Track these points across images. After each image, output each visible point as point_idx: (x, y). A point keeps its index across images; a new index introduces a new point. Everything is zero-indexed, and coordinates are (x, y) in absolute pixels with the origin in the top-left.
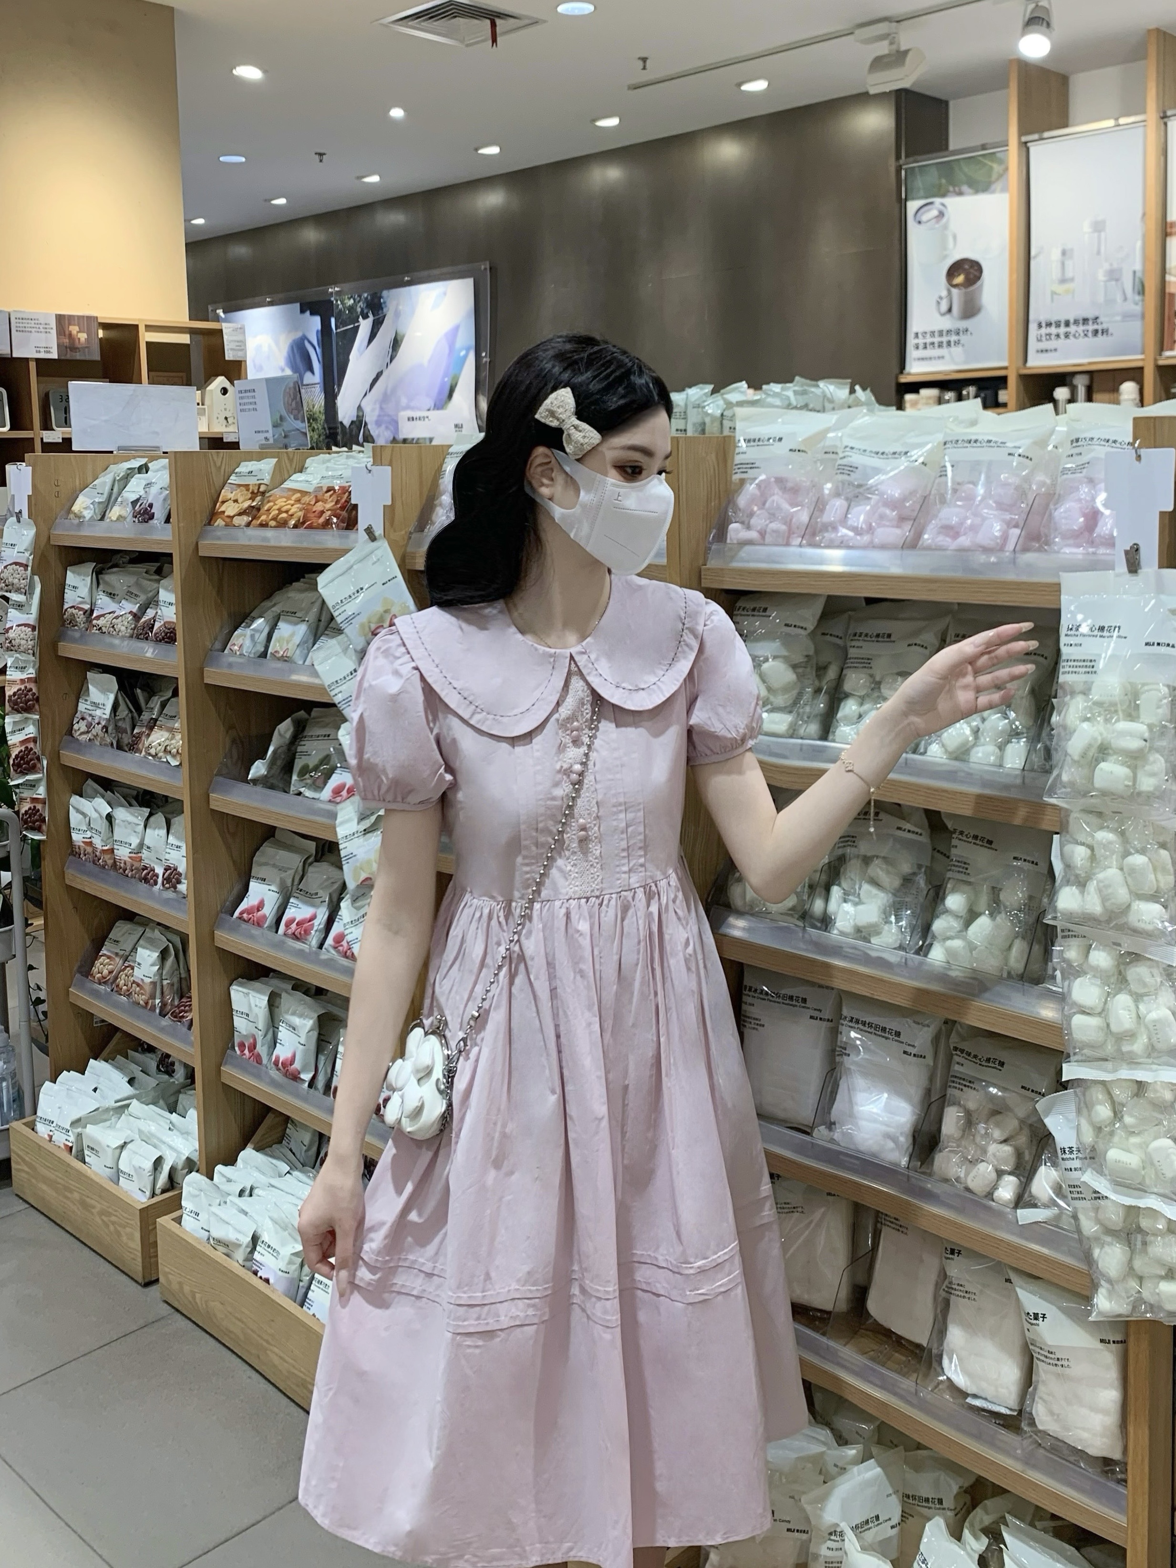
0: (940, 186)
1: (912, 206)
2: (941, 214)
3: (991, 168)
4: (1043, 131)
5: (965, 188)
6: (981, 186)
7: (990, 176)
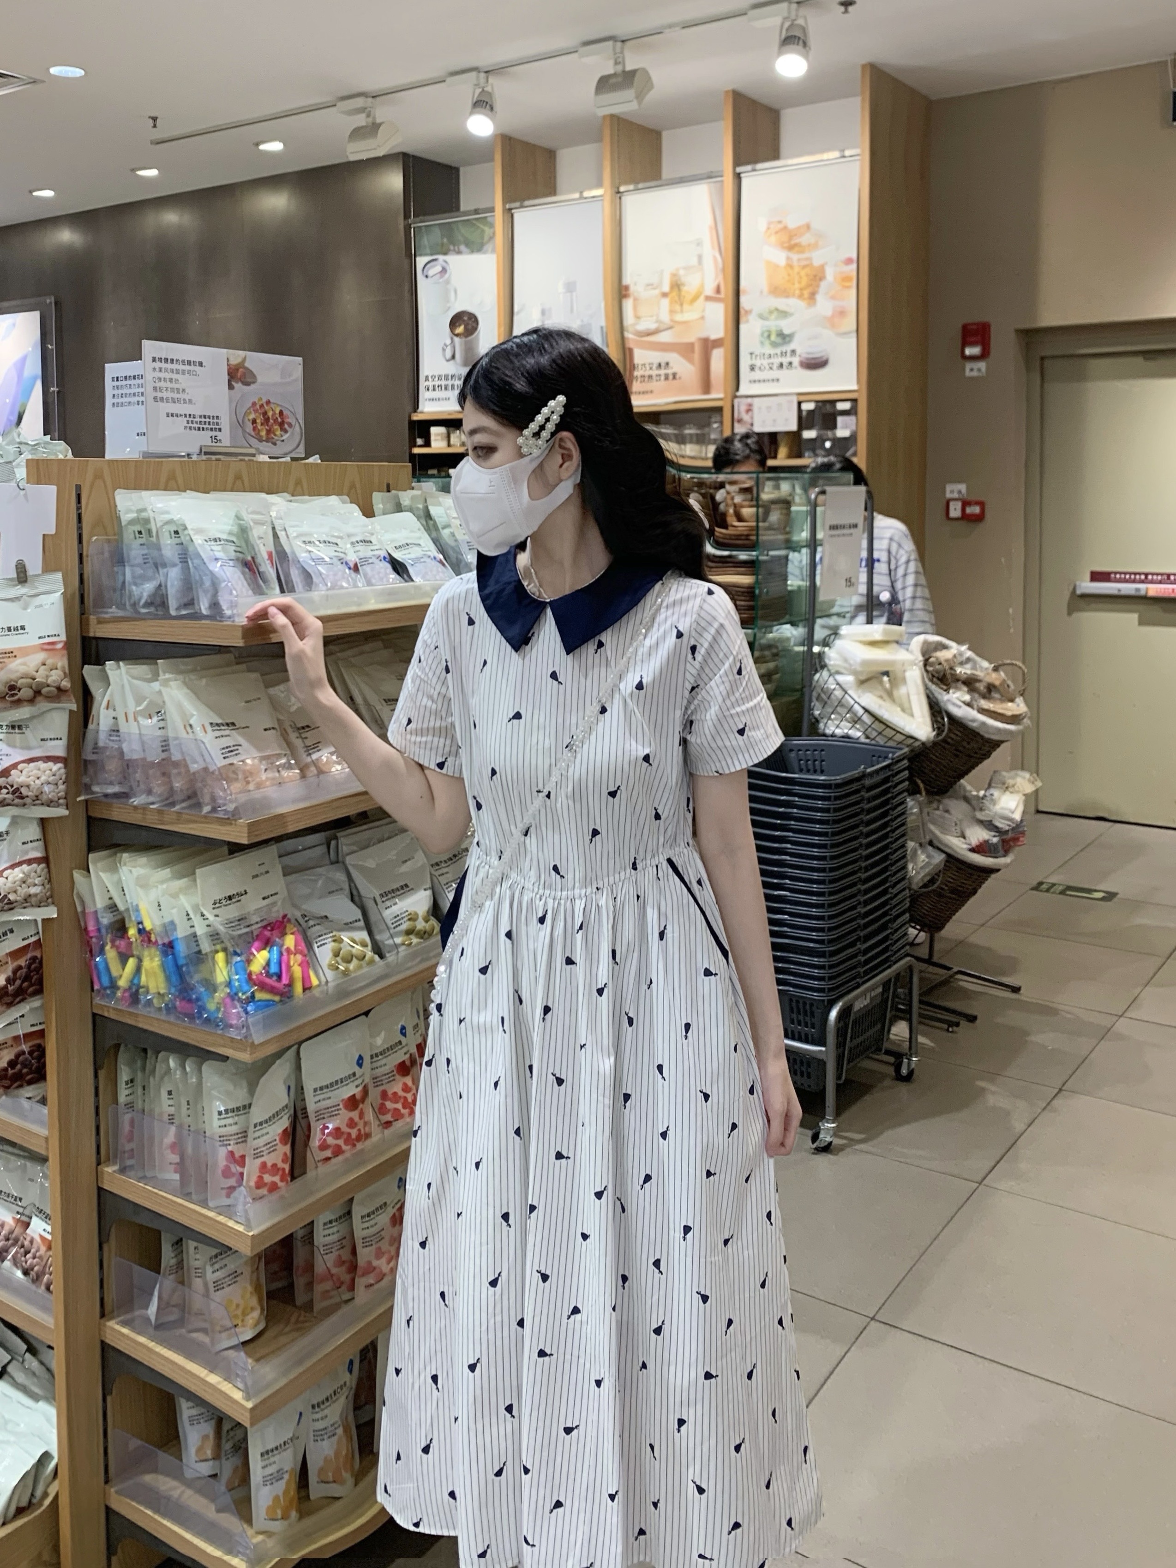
0: (442, 245)
1: (421, 261)
2: (444, 270)
3: (483, 231)
4: (524, 200)
5: (462, 248)
6: (476, 247)
7: (483, 238)
